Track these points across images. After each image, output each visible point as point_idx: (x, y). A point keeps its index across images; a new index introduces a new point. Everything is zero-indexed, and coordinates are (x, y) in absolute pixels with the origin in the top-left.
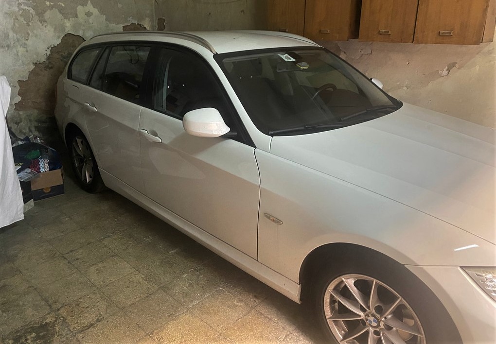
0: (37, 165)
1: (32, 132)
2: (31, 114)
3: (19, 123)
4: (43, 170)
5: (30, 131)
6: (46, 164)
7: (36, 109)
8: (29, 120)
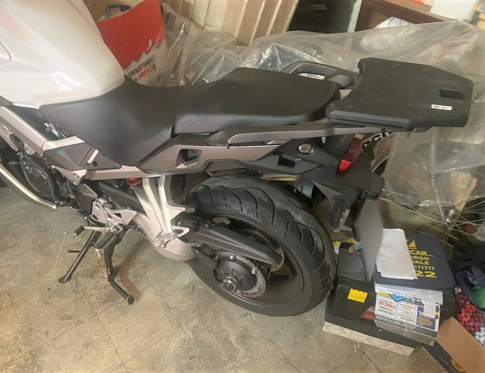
0: (479, 321)
4: (482, 339)
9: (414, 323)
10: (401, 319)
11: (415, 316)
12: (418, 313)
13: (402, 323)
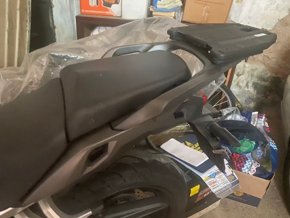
0: (242, 162)
1: (248, 88)
2: (257, 69)
3: (240, 75)
4: (246, 171)
5: (247, 85)
6: (253, 166)
7: (264, 64)
8: (252, 74)
9: (229, 183)
10: (224, 185)
11: (226, 179)
12: (226, 176)
13: (225, 187)
